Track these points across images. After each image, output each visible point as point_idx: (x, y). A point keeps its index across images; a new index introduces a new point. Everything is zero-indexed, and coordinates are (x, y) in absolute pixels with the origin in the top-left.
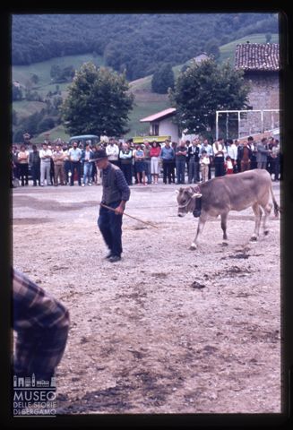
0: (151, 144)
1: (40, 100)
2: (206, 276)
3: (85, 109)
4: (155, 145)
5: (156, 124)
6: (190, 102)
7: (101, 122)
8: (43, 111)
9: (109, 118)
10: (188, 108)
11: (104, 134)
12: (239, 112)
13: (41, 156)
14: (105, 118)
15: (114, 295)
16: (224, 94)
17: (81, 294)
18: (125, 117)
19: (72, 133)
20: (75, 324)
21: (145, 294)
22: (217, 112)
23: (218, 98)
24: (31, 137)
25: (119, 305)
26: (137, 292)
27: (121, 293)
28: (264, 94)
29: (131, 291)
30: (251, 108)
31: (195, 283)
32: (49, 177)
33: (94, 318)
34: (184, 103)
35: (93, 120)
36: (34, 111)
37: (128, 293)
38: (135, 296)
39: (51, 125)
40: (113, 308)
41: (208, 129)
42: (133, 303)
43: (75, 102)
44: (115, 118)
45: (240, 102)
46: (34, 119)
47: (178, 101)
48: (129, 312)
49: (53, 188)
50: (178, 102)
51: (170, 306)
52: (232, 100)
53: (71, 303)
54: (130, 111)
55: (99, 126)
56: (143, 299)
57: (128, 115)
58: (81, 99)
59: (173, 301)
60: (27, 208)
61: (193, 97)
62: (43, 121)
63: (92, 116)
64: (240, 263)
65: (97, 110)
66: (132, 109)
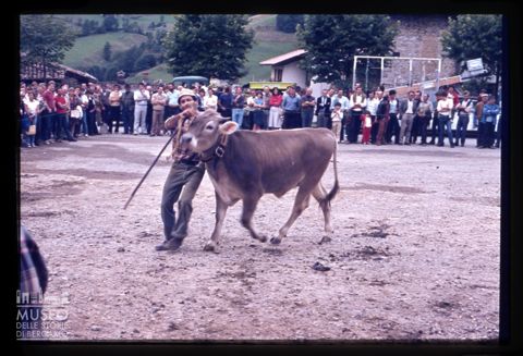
0: (272, 91)
1: (140, 32)
2: (332, 256)
3: (193, 44)
4: (276, 92)
5: (279, 69)
6: (322, 43)
7: (212, 61)
8: (143, 46)
9: (223, 57)
10: (320, 50)
11: (215, 77)
12: (383, 58)
13: (136, 98)
14: (217, 57)
15: (214, 272)
16: (366, 35)
17: (173, 269)
18: (242, 57)
19: (176, 72)
20: (163, 306)
21: (254, 274)
22: (356, 57)
23: (358, 40)
24: (126, 76)
25: (220, 286)
26: (244, 271)
27: (223, 270)
28: (414, 38)
29: (236, 269)
30: (397, 54)
31: (318, 264)
32: (144, 124)
33: (188, 299)
34: (316, 44)
35: (202, 58)
36: (132, 45)
37: (233, 272)
38: (241, 275)
39: (151, 63)
40: (212, 289)
41: (343, 77)
42: (237, 284)
43: (181, 36)
44: (230, 57)
45: (385, 47)
46: (132, 54)
47: (308, 40)
48: (233, 296)
49: (148, 137)
50: (308, 43)
51: (284, 290)
52: (375, 43)
53: (160, 279)
54: (248, 50)
55: (209, 66)
56: (251, 280)
57: (246, 55)
58: (190, 33)
59: (288, 285)
60: (115, 159)
61: (327, 37)
62: (142, 57)
63: (201, 54)
64: (375, 243)
65: (208, 46)
66: (251, 47)
